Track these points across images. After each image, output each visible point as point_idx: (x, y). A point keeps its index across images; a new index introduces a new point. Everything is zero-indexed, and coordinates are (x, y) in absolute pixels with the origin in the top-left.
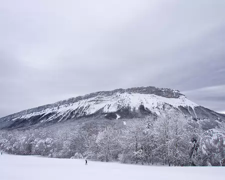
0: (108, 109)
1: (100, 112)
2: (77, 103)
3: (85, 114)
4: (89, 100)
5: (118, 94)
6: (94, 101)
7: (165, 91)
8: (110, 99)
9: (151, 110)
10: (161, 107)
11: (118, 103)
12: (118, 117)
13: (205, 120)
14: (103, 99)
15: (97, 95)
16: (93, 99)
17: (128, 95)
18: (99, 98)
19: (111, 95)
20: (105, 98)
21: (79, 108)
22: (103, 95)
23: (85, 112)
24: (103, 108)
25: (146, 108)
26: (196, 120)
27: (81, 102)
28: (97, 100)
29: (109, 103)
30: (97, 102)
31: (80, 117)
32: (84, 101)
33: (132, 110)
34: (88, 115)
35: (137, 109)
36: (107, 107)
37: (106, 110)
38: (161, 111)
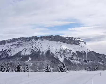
0: (25, 52)
1: (18, 55)
2: (2, 46)
3: (7, 56)
4: (11, 44)
5: (33, 40)
6: (15, 45)
7: (68, 39)
8: (27, 44)
9: (54, 54)
10: (62, 52)
11: (32, 48)
12: (30, 59)
13: (92, 62)
14: (23, 44)
15: (17, 40)
16: (14, 43)
17: (41, 41)
18: (19, 43)
19: (28, 41)
20: (24, 43)
21: (3, 50)
22: (22, 40)
23: (8, 54)
24: (21, 51)
25: (52, 53)
26: (86, 62)
27: (5, 45)
28: (18, 45)
29: (26, 47)
30: (17, 46)
31: (4, 58)
32: (7, 45)
33: (41, 54)
34: (10, 57)
35: (45, 53)
36: (24, 50)
37: (23, 53)
38: (62, 55)
